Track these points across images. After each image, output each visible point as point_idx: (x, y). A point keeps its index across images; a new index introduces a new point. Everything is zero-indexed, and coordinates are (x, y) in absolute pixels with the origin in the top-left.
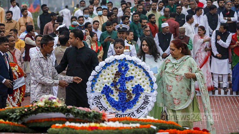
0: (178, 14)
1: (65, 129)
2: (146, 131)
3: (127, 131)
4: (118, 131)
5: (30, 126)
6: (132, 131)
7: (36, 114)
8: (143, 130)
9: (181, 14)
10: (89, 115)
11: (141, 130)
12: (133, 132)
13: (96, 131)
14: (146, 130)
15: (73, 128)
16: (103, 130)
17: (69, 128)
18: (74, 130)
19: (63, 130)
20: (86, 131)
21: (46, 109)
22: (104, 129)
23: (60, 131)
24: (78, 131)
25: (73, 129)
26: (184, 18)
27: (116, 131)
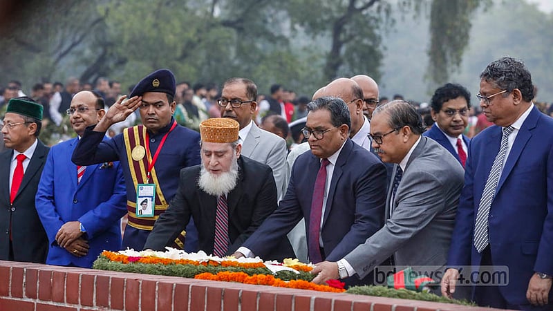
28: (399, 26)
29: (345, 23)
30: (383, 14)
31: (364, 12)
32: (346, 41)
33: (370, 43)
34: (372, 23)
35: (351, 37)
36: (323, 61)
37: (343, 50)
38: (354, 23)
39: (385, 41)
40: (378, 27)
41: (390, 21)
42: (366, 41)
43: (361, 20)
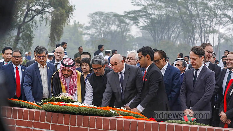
28: (39, 28)
29: (22, 26)
30: (34, 24)
31: (28, 23)
32: (22, 32)
33: (30, 33)
34: (31, 26)
35: (24, 31)
36: (14, 38)
37: (21, 35)
38: (25, 26)
39: (34, 33)
40: (32, 28)
41: (36, 26)
42: (28, 33)
43: (27, 25)
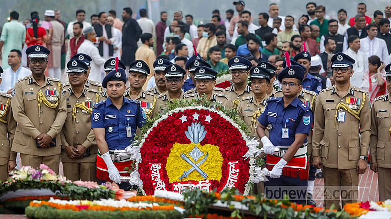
0: (332, 35)
1: (42, 208)
2: (164, 215)
3: (132, 212)
4: (119, 212)
5: (7, 206)
6: (139, 214)
7: (14, 191)
8: (158, 213)
9: (337, 34)
10: (92, 194)
11: (155, 212)
12: (141, 216)
13: (84, 211)
14: (164, 213)
15: (55, 206)
16: (95, 211)
17: (48, 207)
18: (55, 210)
19: (40, 209)
20: (71, 211)
21: (26, 183)
22: (97, 210)
23: (36, 210)
24: (59, 211)
25: (54, 208)
26: (341, 41)
27: (115, 213)
